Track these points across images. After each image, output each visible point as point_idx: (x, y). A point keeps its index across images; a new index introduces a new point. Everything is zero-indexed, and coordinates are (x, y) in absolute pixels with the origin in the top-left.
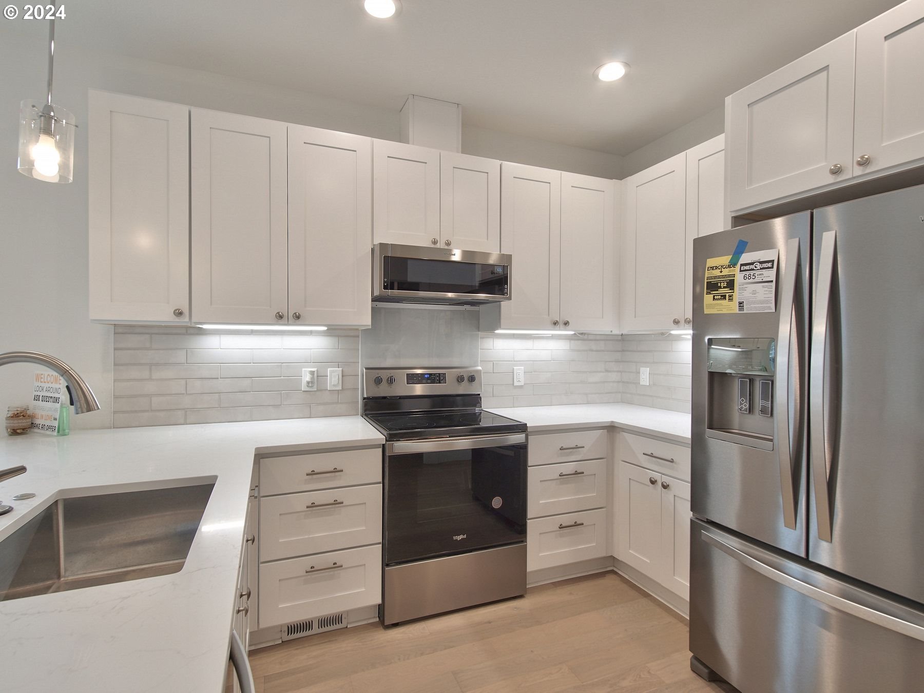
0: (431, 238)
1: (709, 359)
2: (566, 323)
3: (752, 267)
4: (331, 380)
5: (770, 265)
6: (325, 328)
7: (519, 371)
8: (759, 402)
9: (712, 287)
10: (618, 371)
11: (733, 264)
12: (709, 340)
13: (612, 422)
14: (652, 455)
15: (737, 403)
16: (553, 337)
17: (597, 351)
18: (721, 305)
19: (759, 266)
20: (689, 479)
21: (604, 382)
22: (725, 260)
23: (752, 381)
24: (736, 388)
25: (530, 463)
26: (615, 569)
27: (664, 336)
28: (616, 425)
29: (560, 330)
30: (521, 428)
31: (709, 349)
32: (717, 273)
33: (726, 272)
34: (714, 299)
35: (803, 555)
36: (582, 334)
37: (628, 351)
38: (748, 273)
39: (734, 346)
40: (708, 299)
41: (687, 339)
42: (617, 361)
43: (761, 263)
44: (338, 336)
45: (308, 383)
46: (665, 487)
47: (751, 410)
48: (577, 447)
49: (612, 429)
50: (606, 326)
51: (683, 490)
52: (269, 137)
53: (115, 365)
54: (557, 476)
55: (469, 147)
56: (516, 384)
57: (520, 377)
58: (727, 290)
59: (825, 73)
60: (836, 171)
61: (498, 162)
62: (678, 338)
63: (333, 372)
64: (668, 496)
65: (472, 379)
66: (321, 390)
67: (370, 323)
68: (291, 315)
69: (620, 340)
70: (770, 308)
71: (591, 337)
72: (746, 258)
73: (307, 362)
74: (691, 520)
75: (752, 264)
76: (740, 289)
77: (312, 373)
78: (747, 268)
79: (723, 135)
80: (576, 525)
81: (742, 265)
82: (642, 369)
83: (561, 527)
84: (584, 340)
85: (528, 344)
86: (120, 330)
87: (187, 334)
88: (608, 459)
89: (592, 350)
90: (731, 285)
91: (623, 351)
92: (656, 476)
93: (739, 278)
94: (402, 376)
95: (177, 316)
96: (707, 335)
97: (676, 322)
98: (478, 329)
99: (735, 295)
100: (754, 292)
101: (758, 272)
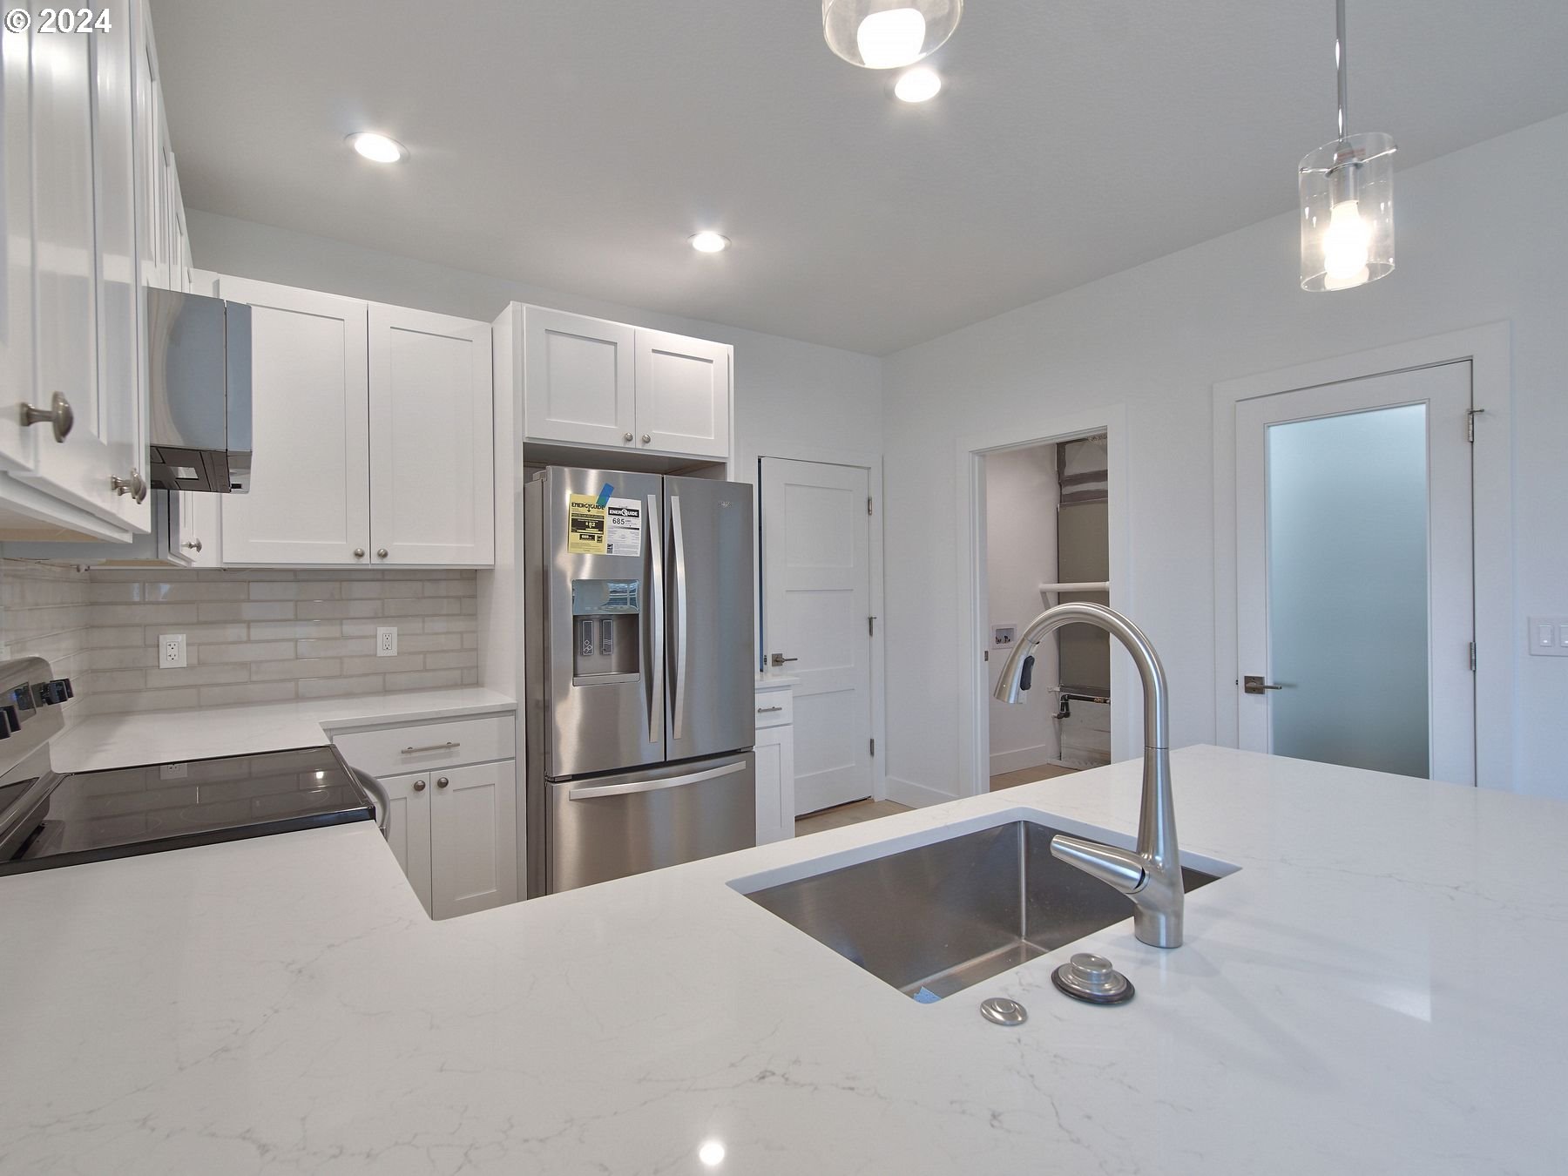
3: (620, 512)
5: (636, 514)
11: (600, 506)
18: (588, 544)
19: (627, 513)
22: (591, 499)
32: (583, 510)
33: (594, 512)
34: (581, 538)
35: (662, 759)
38: (617, 517)
40: (575, 537)
43: (628, 510)
46: (443, 785)
58: (595, 531)
72: (613, 502)
75: (621, 509)
76: (609, 532)
78: (615, 512)
81: (610, 508)
90: (600, 526)
92: (424, 777)
93: (608, 521)
99: (605, 537)
100: (623, 537)
101: (626, 519)
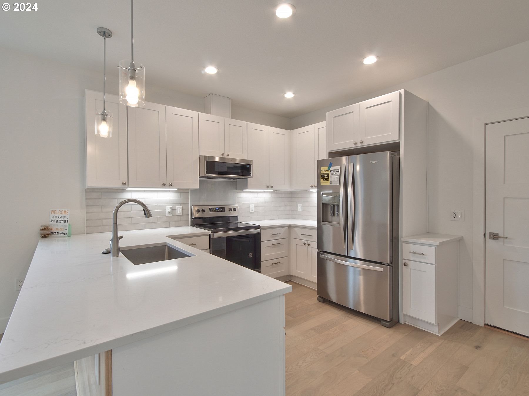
0: (221, 153)
1: (322, 200)
2: (272, 187)
3: (334, 171)
4: (178, 211)
5: (338, 171)
6: (176, 189)
7: (252, 206)
8: (336, 212)
9: (323, 176)
10: (290, 206)
11: (328, 170)
12: (322, 193)
13: (290, 224)
14: (304, 235)
15: (330, 213)
16: (265, 192)
17: (282, 198)
18: (325, 182)
19: (335, 171)
20: (316, 241)
21: (284, 210)
22: (326, 168)
23: (334, 206)
24: (330, 208)
25: (261, 240)
26: (291, 280)
27: (307, 192)
28: (291, 225)
29: (269, 189)
30: (258, 227)
31: (322, 196)
32: (324, 172)
33: (327, 172)
35: (347, 255)
36: (276, 191)
37: (294, 197)
38: (332, 173)
39: (330, 195)
40: (322, 180)
41: (315, 193)
42: (289, 202)
43: (336, 170)
44: (180, 192)
45: (169, 212)
46: (309, 245)
47: (334, 215)
48: (278, 234)
49: (290, 227)
50: (286, 188)
51: (315, 245)
52: (159, 111)
53: (86, 206)
54: (271, 245)
55: (234, 116)
56: (251, 211)
57: (253, 209)
58: (327, 178)
59: (352, 113)
60: (355, 144)
61: (246, 122)
62: (312, 192)
63: (179, 207)
64: (310, 248)
65: (235, 209)
66: (174, 216)
67: (198, 187)
68: (168, 184)
69: (290, 193)
70: (338, 184)
71: (279, 192)
72: (332, 168)
73: (167, 204)
74: (317, 252)
75: (334, 170)
76: (331, 178)
77: (171, 208)
78: (332, 171)
79: (326, 121)
80: (278, 263)
81: (331, 170)
82: (299, 205)
83: (272, 264)
84: (276, 193)
85: (256, 195)
86: (88, 191)
87: (117, 192)
88: (288, 238)
89: (280, 197)
90: (328, 176)
91: (291, 197)
92: (306, 242)
93: (330, 174)
94: (207, 209)
95: (123, 185)
96: (321, 191)
97: (312, 187)
98: (236, 189)
99: (329, 179)
100: (334, 179)
101: (335, 173)
